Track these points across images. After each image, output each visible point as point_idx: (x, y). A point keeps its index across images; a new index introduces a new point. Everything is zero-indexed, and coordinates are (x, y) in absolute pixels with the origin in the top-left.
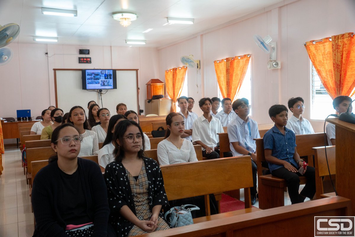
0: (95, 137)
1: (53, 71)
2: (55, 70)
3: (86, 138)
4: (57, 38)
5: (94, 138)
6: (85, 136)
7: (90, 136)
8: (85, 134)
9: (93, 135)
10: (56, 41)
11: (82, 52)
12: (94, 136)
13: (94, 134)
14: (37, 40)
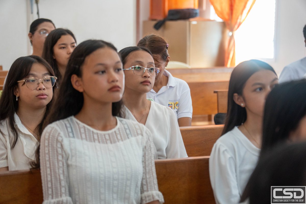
0: (147, 142)
3: (121, 143)
5: (145, 144)
6: (119, 137)
7: (133, 139)
8: (118, 132)
9: (140, 137)
12: (146, 140)
13: (144, 134)
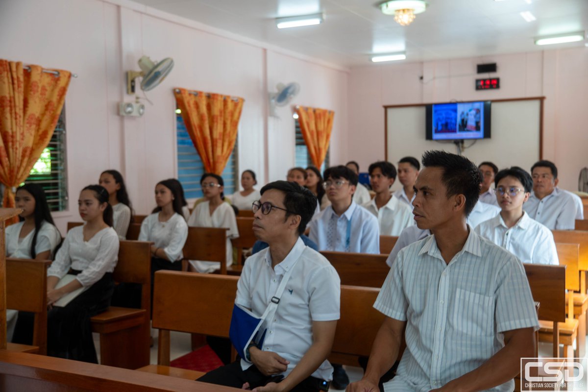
1: (383, 110)
2: (386, 108)
4: (403, 53)
10: (403, 57)
11: (483, 68)
14: (375, 60)
